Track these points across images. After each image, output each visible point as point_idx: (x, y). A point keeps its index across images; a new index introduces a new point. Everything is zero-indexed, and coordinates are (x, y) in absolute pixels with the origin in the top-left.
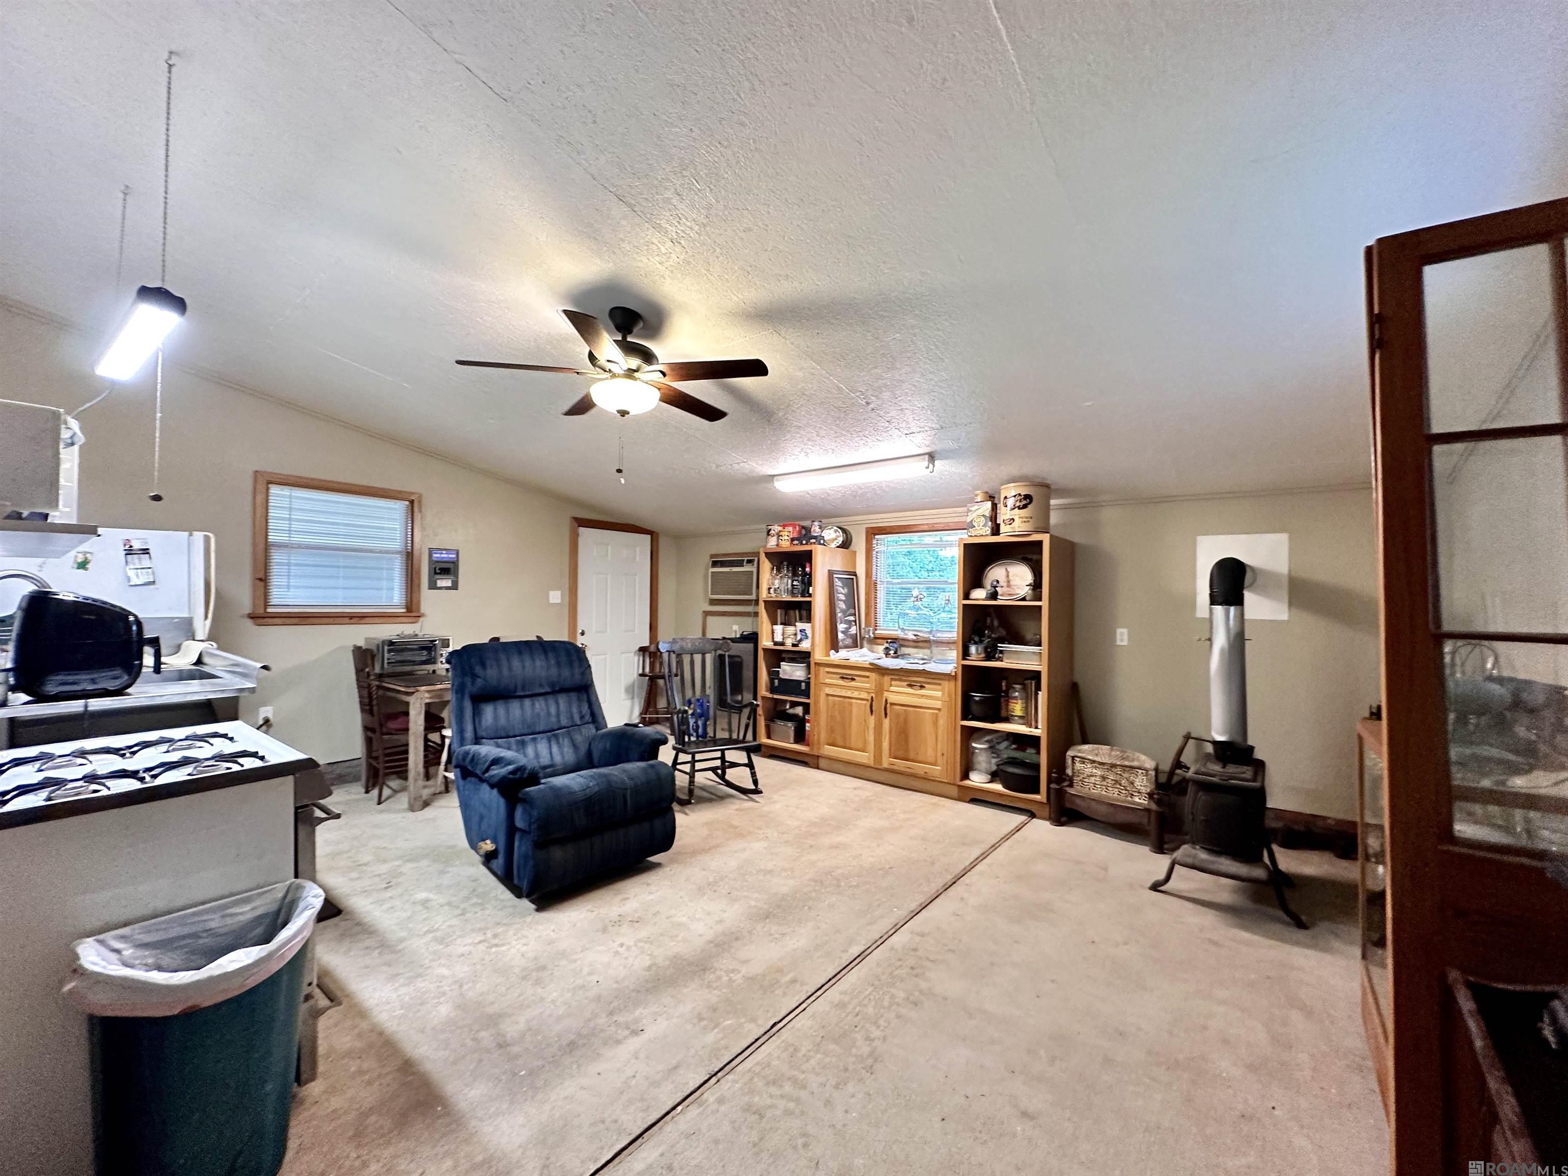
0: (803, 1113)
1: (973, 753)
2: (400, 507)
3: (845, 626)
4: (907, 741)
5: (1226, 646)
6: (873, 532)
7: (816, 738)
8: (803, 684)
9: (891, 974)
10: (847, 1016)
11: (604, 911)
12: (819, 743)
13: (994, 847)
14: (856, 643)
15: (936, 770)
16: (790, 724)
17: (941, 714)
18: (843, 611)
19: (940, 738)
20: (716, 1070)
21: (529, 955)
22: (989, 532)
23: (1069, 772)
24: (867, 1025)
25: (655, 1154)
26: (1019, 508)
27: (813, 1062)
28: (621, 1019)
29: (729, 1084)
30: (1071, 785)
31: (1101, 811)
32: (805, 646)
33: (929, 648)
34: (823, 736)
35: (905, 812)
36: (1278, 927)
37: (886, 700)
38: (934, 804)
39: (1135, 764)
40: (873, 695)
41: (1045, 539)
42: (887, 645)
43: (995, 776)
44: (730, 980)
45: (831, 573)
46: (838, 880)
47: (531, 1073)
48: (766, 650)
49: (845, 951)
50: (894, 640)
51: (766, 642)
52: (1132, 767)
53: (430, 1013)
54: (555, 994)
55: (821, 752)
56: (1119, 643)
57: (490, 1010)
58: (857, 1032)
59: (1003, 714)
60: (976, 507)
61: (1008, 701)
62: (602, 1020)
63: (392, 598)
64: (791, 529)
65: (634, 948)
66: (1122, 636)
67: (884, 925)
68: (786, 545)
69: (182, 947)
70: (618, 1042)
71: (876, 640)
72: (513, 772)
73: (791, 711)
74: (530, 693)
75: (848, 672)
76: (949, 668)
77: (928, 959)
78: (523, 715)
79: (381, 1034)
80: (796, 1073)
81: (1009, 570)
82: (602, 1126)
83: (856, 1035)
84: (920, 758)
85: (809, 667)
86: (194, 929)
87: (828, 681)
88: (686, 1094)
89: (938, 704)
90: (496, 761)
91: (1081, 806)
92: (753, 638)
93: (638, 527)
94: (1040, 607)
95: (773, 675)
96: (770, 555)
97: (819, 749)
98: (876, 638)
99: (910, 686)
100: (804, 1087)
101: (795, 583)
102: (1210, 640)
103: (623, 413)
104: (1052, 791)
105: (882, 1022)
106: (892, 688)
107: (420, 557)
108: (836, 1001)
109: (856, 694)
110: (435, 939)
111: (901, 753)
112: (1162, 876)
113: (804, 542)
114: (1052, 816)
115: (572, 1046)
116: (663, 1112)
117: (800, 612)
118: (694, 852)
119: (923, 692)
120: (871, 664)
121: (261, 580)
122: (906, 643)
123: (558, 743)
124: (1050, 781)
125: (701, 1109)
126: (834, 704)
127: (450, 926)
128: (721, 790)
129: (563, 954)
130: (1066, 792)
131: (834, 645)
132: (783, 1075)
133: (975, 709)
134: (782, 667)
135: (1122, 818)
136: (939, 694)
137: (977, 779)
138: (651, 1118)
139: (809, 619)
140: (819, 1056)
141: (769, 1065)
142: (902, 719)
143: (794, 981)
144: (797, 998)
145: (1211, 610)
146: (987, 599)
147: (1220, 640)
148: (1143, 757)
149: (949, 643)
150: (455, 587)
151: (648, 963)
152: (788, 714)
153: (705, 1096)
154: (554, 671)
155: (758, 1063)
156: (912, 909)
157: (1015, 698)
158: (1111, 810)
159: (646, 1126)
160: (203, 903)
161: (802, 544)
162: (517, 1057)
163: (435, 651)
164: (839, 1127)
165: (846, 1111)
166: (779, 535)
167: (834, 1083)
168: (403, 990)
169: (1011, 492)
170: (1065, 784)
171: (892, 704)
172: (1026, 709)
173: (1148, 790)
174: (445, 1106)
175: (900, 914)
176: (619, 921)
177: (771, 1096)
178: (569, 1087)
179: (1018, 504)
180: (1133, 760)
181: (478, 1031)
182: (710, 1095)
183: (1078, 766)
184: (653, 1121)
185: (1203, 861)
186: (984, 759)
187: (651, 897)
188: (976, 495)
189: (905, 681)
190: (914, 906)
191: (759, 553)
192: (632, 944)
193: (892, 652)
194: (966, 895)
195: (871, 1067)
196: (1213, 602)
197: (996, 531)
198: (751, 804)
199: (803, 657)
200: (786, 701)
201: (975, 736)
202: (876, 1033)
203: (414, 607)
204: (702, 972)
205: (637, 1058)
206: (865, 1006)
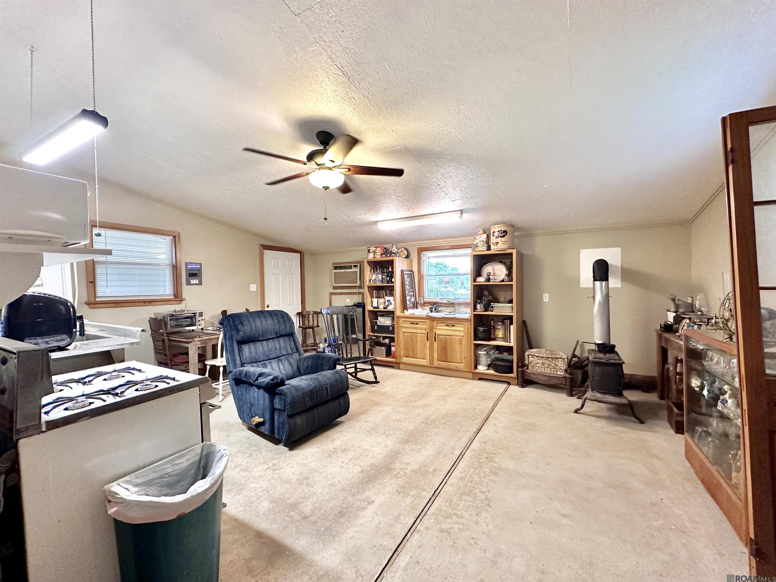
0: (467, 529)
1: (479, 357)
2: (169, 239)
3: (409, 297)
4: (446, 353)
5: (602, 301)
6: (421, 250)
7: (398, 354)
8: (391, 328)
9: (479, 462)
10: (467, 483)
11: (325, 447)
12: (400, 357)
13: (499, 400)
14: (415, 306)
15: (461, 366)
16: (383, 348)
17: (463, 339)
18: (408, 290)
19: (463, 351)
20: (418, 515)
21: (297, 472)
22: (485, 249)
23: (526, 362)
24: (479, 486)
25: (408, 558)
26: (501, 237)
27: (461, 505)
28: (359, 498)
29: (427, 521)
30: (528, 369)
31: (542, 379)
32: (391, 308)
33: (453, 307)
34: (402, 353)
35: (451, 387)
36: (631, 424)
37: (435, 333)
38: (463, 382)
39: (558, 356)
40: (428, 331)
41: (514, 252)
42: (431, 306)
43: (489, 366)
44: (404, 473)
45: (402, 271)
46: (434, 421)
47: (327, 529)
48: (369, 311)
49: (453, 454)
50: (435, 303)
51: (369, 308)
52: (556, 358)
53: (258, 507)
54: (320, 490)
55: (402, 360)
56: (544, 301)
57: (290, 501)
58: (475, 490)
59: (492, 337)
60: (479, 237)
61: (495, 331)
62: (351, 499)
63: (165, 291)
64: (379, 249)
65: (349, 463)
66: (546, 298)
67: (464, 441)
68: (378, 257)
69: (155, 484)
70: (364, 508)
71: (425, 304)
72: (272, 380)
73: (383, 342)
74: (266, 338)
75: (415, 321)
76: (467, 316)
77: (492, 453)
78: (263, 350)
79: (236, 520)
80: (456, 512)
81: (494, 267)
82: (375, 549)
83: (475, 491)
84: (455, 361)
85: (393, 319)
86: (160, 474)
87: (404, 325)
88: (409, 528)
89: (462, 334)
90: (261, 375)
91: (533, 378)
92: (362, 305)
93: (297, 250)
94: (512, 285)
95: (373, 324)
96: (369, 263)
97: (400, 359)
98: (424, 303)
99: (447, 325)
100: (462, 517)
101: (383, 277)
102: (594, 297)
103: (326, 188)
104: (519, 372)
105: (484, 484)
106: (438, 327)
107: (181, 268)
108: (459, 477)
109: (419, 331)
110: (242, 470)
111: (444, 359)
112: (579, 406)
113: (388, 256)
114: (519, 383)
115: (341, 514)
116: (402, 538)
117: (385, 291)
118: (358, 414)
119: (454, 328)
120: (426, 316)
121: (91, 282)
122: (443, 305)
123: (282, 363)
124: (518, 367)
125: (419, 534)
126: (407, 337)
127: (247, 463)
128: (356, 383)
129: (315, 470)
130: (526, 372)
131: (405, 307)
132: (450, 513)
133: (480, 335)
134: (379, 319)
135: (553, 382)
136: (462, 329)
137: (482, 369)
138: (398, 541)
139: (392, 295)
140: (463, 502)
141: (441, 510)
142: (443, 342)
143: (435, 470)
144: (440, 477)
145: (594, 284)
146: (485, 282)
147: (599, 297)
148: (561, 353)
149: (466, 304)
150: (200, 283)
151: (360, 470)
152: (381, 343)
153: (418, 527)
154: (277, 326)
155: (436, 509)
156: (474, 431)
157: (499, 329)
158: (548, 378)
159: (397, 545)
160: (161, 460)
161: (387, 257)
162: (315, 522)
163: (195, 319)
164: (486, 532)
165: (487, 525)
166: (375, 252)
167: (476, 514)
168: (237, 498)
169: (496, 229)
170: (525, 368)
171: (438, 335)
172: (505, 334)
173: (565, 368)
174: (290, 551)
175: (470, 434)
176: (335, 451)
177: (450, 524)
178: (350, 533)
179: (500, 235)
180: (557, 355)
181: (288, 512)
182: (420, 527)
183: (531, 359)
184: (399, 543)
185: (598, 397)
186: (484, 360)
187: (347, 438)
188: (479, 231)
189: (444, 323)
190: (474, 430)
191: (363, 262)
192: (347, 461)
193: (434, 310)
194: (496, 423)
195: (489, 504)
196: (595, 280)
197: (489, 248)
198: (374, 389)
199: (391, 314)
200: (380, 336)
201: (479, 348)
202: (484, 489)
203: (179, 295)
204: (389, 471)
205: (377, 515)
206: (474, 477)
